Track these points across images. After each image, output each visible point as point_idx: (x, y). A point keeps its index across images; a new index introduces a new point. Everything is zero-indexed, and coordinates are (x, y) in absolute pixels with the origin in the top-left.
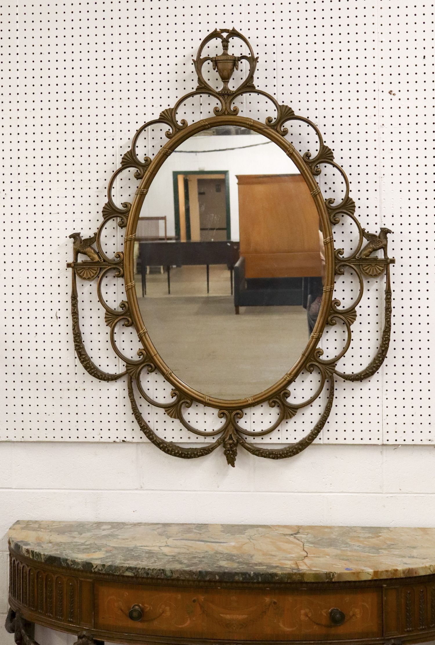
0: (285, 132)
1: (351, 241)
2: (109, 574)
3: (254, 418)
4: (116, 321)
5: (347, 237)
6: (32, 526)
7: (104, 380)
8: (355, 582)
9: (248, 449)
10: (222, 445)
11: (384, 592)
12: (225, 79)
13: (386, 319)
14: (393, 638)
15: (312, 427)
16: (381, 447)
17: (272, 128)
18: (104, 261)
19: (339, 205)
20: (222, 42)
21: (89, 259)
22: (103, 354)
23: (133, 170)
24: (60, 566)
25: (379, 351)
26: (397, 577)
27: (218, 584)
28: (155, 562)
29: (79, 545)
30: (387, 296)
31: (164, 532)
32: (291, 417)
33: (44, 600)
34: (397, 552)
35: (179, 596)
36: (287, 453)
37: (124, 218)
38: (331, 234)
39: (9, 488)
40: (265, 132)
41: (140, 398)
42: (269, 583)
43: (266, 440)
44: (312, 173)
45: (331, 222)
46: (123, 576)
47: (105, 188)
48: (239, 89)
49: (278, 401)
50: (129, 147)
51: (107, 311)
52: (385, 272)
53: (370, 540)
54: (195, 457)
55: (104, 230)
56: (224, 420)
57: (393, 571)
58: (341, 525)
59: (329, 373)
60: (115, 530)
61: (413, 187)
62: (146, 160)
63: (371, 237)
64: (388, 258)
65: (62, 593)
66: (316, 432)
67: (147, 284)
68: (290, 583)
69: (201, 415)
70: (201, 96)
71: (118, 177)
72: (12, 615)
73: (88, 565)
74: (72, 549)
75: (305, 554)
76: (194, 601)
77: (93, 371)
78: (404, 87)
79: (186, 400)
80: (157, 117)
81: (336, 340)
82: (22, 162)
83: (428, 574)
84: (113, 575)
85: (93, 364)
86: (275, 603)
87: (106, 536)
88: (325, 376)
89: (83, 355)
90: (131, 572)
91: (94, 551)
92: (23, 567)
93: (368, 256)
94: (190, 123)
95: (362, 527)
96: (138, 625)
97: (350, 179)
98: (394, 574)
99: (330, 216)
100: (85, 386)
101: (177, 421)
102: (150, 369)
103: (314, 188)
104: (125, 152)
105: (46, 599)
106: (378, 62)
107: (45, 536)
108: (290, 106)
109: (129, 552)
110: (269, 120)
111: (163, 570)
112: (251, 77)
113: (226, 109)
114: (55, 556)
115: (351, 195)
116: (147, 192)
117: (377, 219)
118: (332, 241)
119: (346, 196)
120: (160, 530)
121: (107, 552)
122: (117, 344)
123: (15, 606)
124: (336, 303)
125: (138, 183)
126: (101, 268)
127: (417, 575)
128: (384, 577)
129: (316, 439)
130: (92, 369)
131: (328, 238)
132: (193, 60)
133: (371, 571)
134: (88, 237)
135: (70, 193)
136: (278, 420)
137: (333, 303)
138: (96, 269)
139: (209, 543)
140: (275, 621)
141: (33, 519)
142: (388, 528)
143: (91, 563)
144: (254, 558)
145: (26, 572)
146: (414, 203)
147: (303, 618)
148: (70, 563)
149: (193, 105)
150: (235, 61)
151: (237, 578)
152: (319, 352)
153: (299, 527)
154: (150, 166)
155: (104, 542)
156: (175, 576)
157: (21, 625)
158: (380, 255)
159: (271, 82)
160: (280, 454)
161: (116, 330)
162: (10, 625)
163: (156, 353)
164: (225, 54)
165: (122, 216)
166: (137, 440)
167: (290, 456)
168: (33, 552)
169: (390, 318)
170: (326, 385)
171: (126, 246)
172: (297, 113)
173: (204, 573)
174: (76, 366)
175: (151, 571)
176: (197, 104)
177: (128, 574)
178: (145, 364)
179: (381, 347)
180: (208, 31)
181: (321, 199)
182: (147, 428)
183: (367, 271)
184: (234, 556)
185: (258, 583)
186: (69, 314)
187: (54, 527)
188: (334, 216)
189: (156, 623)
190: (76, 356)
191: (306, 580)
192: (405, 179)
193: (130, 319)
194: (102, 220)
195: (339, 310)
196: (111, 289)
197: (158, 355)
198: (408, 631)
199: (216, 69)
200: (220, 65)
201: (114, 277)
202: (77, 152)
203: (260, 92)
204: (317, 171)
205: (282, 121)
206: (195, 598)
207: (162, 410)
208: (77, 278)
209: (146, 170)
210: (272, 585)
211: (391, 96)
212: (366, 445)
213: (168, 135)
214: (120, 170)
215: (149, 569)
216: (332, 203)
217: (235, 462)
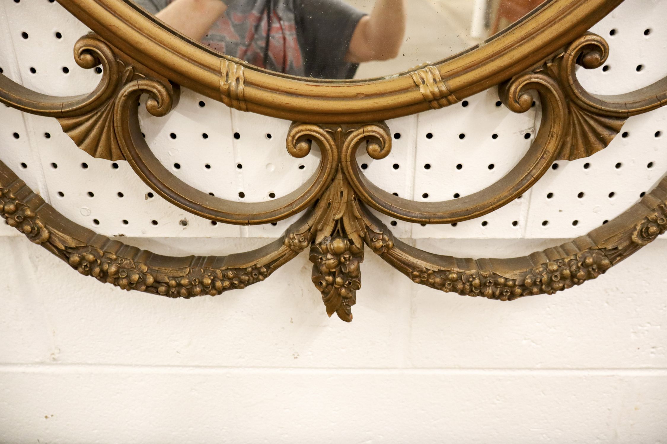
56: (310, 165)
217: (354, 309)
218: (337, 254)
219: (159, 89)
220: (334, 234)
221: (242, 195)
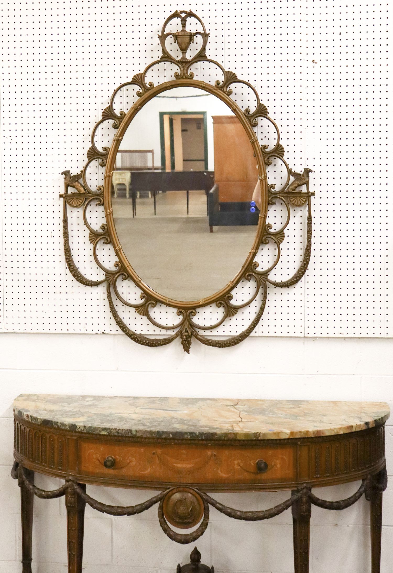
0: (230, 93)
1: (282, 178)
2: (89, 434)
3: (205, 316)
4: (97, 240)
5: (278, 175)
6: (31, 398)
7: (89, 286)
8: (276, 440)
9: (200, 340)
10: (179, 337)
11: (298, 447)
12: (184, 50)
13: (308, 239)
14: (305, 483)
15: (250, 323)
16: (303, 339)
17: (220, 89)
18: (89, 193)
19: (272, 150)
20: (181, 21)
21: (76, 191)
22: (88, 265)
23: (112, 122)
24: (52, 427)
25: (302, 264)
26: (308, 436)
27: (171, 441)
28: (124, 424)
29: (68, 412)
30: (308, 221)
31: (134, 403)
32: (233, 315)
33: (40, 453)
34: (311, 418)
35: (142, 450)
36: (230, 343)
37: (104, 159)
38: (265, 173)
39: (14, 369)
40: (214, 92)
41: (117, 299)
42: (211, 440)
43: (214, 332)
44: (251, 124)
45: (265, 163)
46: (100, 435)
47: (90, 135)
48: (195, 58)
49: (223, 302)
50: (108, 103)
51: (91, 232)
52: (307, 203)
53: (292, 409)
54: (159, 346)
55: (88, 168)
56: (181, 317)
57: (305, 432)
58: (272, 399)
59: (263, 281)
60: (95, 401)
61: (330, 136)
62: (121, 114)
63: (296, 175)
64: (310, 192)
65: (53, 448)
66: (252, 326)
67: (137, 207)
68: (226, 440)
69: (164, 313)
70: (165, 63)
71: (100, 127)
72: (16, 465)
73: (73, 427)
74: (62, 415)
75: (240, 419)
76: (154, 454)
77: (79, 278)
78: (324, 57)
79: (152, 302)
80: (130, 80)
81: (269, 255)
82: (25, 114)
83: (332, 434)
84: (93, 434)
85: (79, 273)
86: (215, 455)
87: (90, 406)
88: (260, 283)
89: (72, 266)
90: (106, 432)
91: (78, 416)
92: (24, 428)
93: (294, 190)
94: (156, 85)
95: (288, 401)
96: (111, 472)
97: (280, 129)
98: (306, 434)
99: (264, 159)
100: (73, 290)
101: (145, 318)
102: (124, 277)
103: (253, 137)
104: (105, 107)
105: (42, 452)
106: (304, 37)
107: (42, 405)
108: (234, 72)
109: (105, 417)
110: (218, 83)
111: (130, 430)
112: (203, 49)
113: (184, 74)
114: (48, 419)
115: (281, 142)
116: (122, 139)
117: (302, 161)
118: (266, 178)
119: (277, 143)
120: (130, 402)
121: (88, 417)
122: (99, 258)
123: (18, 458)
124: (269, 227)
125: (115, 131)
126: (86, 199)
127: (324, 435)
128: (298, 436)
129: (252, 332)
130: (79, 277)
131: (263, 176)
132: (158, 35)
133: (288, 432)
134: (76, 174)
135: (62, 139)
136: (223, 317)
137: (266, 227)
138: (82, 199)
139: (167, 411)
140: (215, 469)
141: (33, 393)
142: (307, 401)
143: (75, 425)
144: (200, 422)
145: (26, 432)
146: (330, 149)
147: (236, 467)
148: (59, 425)
149: (159, 70)
150: (191, 36)
151: (186, 436)
152: (255, 265)
153: (239, 400)
154: (124, 119)
155: (87, 410)
156: (139, 435)
157: (23, 472)
158: (304, 189)
159: (219, 52)
160: (224, 344)
161: (97, 247)
162: (15, 473)
163: (129, 265)
164: (183, 31)
165: (102, 157)
166: (114, 332)
167: (233, 345)
168: (31, 417)
169: (311, 239)
170: (261, 291)
171: (106, 181)
172: (239, 78)
173: (161, 433)
174: (66, 274)
175: (121, 431)
176: (162, 70)
177: (104, 433)
178: (120, 273)
179: (304, 261)
180: (171, 11)
181: (257, 145)
182: (121, 323)
183: (293, 202)
184: (186, 421)
185: (202, 440)
186: (61, 233)
187: (49, 399)
188: (268, 159)
189: (124, 470)
190: (67, 267)
191: (238, 438)
192: (324, 129)
193: (108, 238)
194: (87, 160)
195: (271, 232)
196: (94, 215)
197: (130, 267)
198: (316, 477)
199: (177, 43)
200: (179, 40)
201: (97, 205)
202: (68, 107)
203: (211, 61)
204: (255, 124)
205: (228, 84)
206: (154, 451)
207: (134, 309)
208: (68, 206)
209: (121, 122)
210: (212, 442)
211: (314, 65)
212: (291, 337)
213: (139, 94)
214: (101, 122)
215: (119, 429)
216: (266, 149)
217: (190, 350)
218: (186, 336)
219: (154, 302)
220: (185, 332)
221: (167, 325)
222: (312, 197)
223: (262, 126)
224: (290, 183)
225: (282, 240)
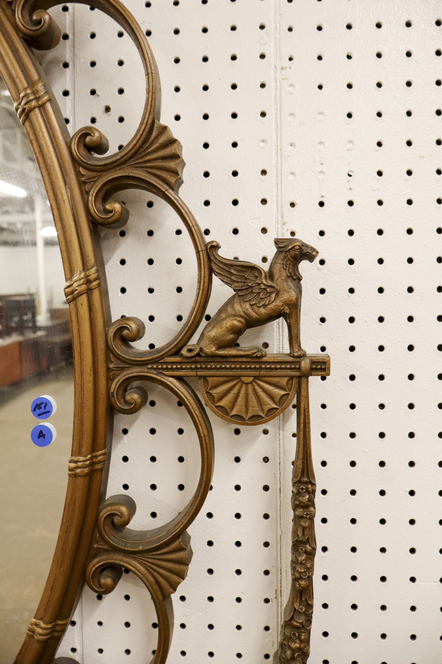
1: (179, 290)
5: (162, 277)
38: (90, 264)
45: (90, 217)
52: (295, 402)
63: (242, 276)
64: (304, 355)
81: (127, 624)
93: (229, 345)
99: (85, 194)
117: (268, 215)
131: (78, 276)
146: (394, 159)
158: (275, 340)
183: (226, 402)
222: (314, 381)
223: (93, 64)
224: (212, 310)
225: (175, 578)
